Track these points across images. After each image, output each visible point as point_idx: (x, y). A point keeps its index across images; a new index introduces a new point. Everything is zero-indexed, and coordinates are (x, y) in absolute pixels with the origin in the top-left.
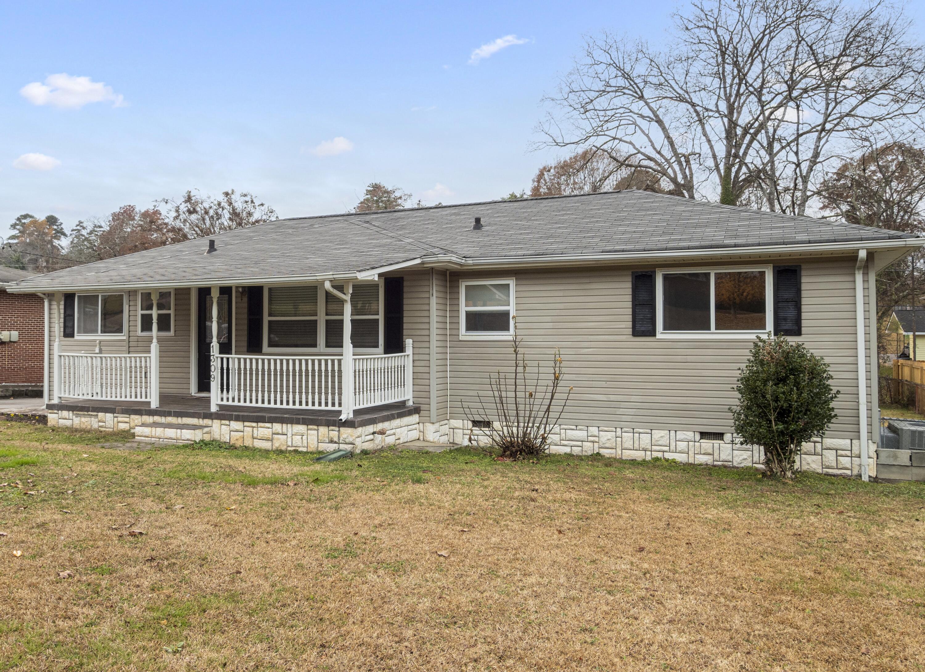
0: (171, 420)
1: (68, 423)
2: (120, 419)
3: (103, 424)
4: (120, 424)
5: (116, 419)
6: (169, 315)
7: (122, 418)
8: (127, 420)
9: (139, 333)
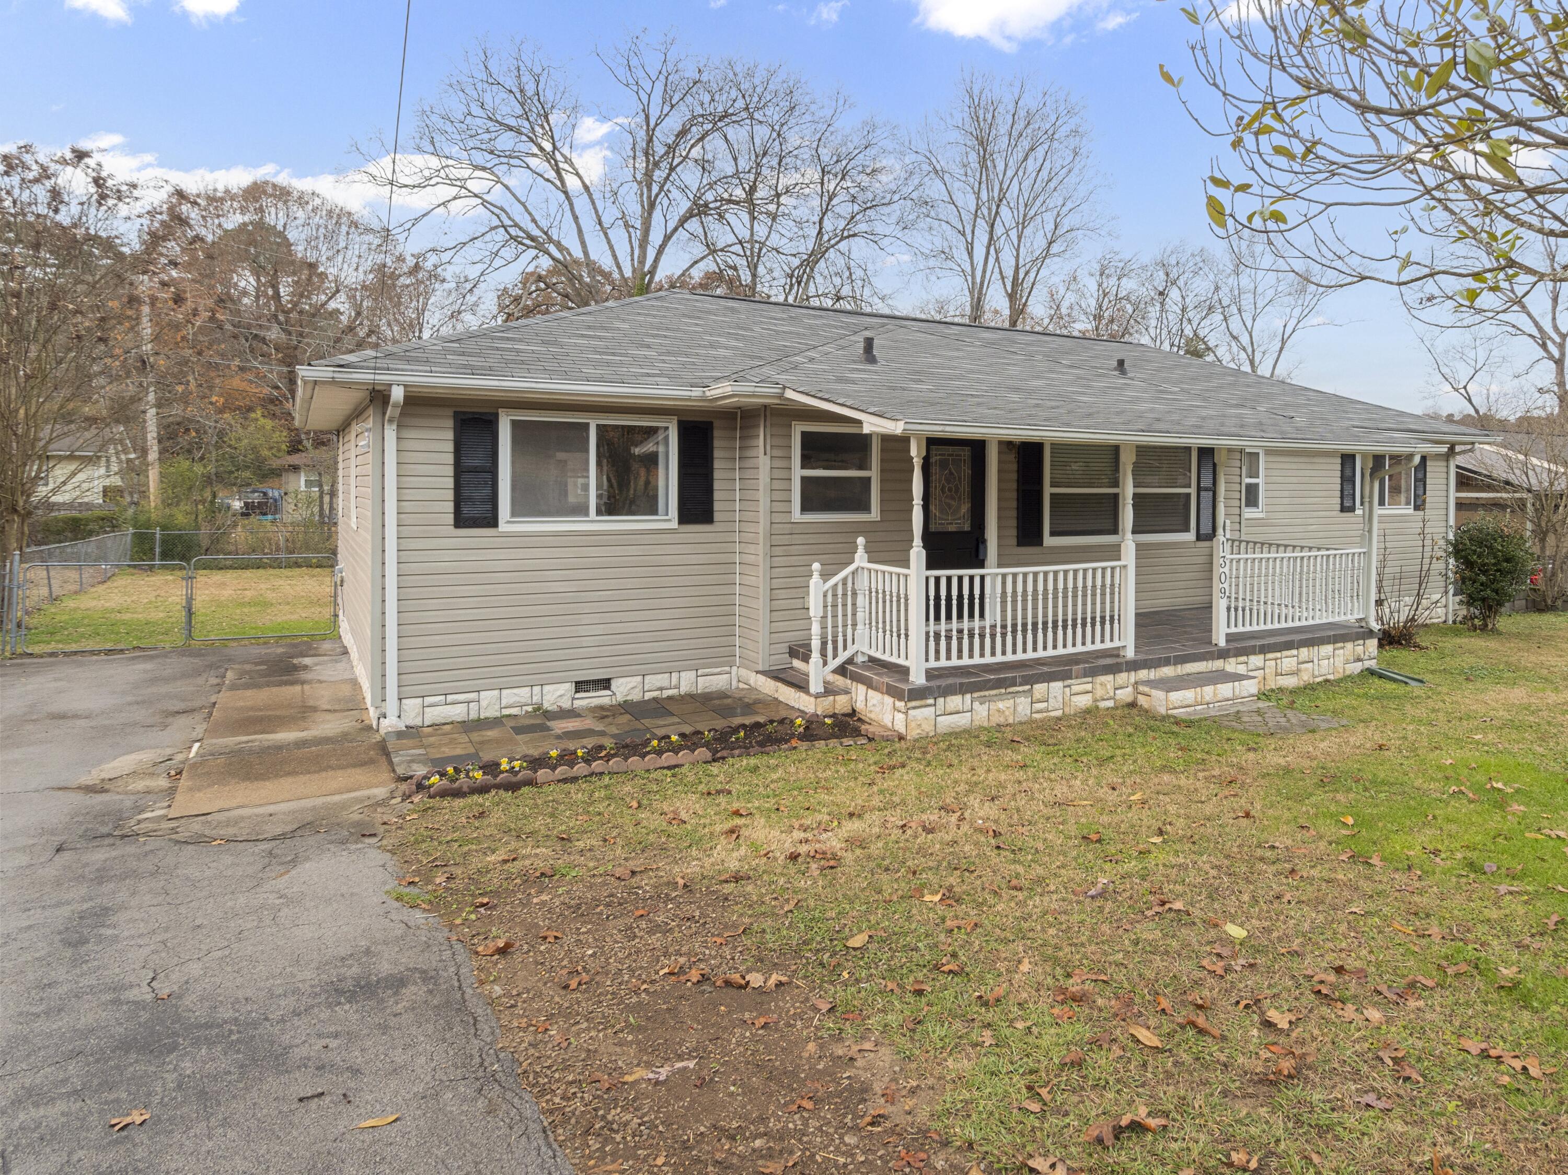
0: (1167, 671)
1: (962, 721)
2: (1075, 689)
3: (1045, 704)
4: (1074, 699)
5: (1067, 690)
6: (869, 479)
7: (1079, 685)
8: (1089, 687)
9: (797, 514)
